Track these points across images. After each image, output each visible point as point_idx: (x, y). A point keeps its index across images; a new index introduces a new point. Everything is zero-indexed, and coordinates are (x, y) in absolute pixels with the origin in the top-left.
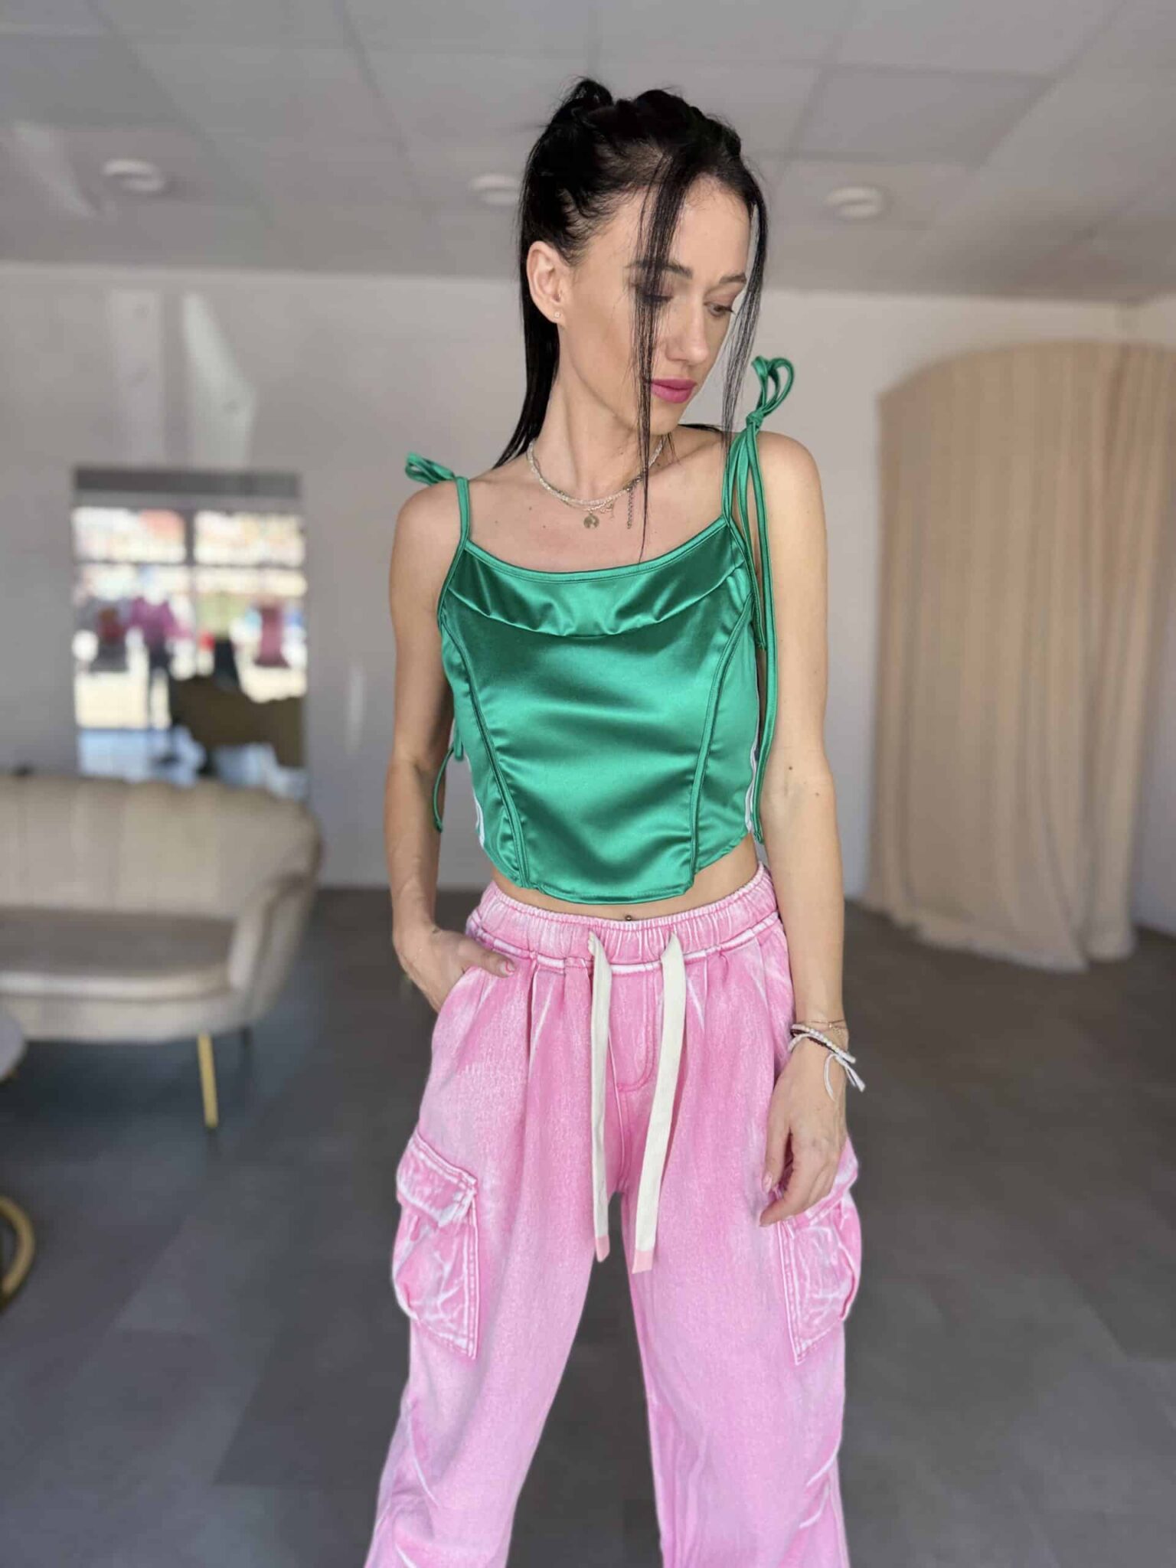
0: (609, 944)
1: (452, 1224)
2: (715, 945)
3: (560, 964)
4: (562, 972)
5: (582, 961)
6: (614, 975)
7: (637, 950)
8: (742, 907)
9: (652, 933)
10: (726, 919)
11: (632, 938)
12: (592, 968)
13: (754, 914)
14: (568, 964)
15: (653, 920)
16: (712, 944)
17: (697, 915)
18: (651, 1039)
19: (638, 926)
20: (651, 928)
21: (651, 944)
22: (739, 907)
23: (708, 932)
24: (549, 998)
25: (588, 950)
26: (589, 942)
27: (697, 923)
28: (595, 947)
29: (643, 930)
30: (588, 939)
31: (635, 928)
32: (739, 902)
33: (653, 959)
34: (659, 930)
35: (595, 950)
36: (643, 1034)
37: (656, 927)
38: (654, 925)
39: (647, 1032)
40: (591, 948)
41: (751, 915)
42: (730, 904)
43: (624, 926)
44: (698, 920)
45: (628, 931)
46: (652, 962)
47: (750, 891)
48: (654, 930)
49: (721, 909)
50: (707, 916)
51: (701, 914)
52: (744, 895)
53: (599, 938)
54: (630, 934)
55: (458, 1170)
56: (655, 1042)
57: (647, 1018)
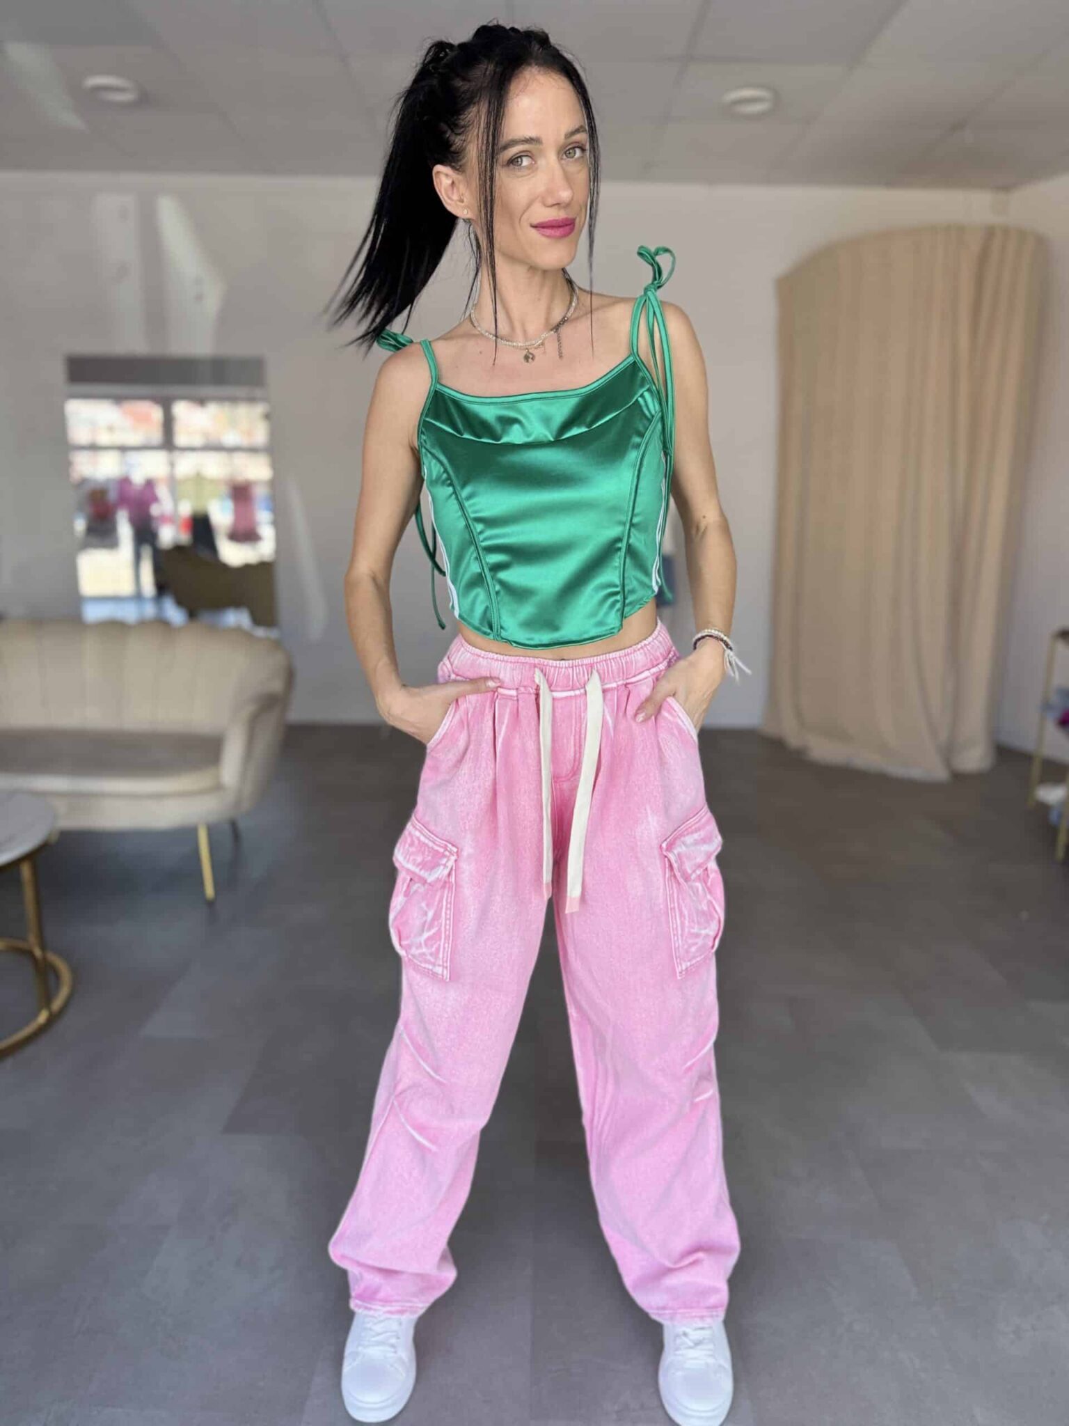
0: (548, 677)
1: (438, 880)
2: (623, 679)
3: (513, 693)
4: (515, 698)
5: (530, 689)
6: (554, 699)
7: (568, 682)
8: (643, 654)
9: (579, 669)
10: (632, 662)
11: (565, 672)
12: (537, 695)
13: (651, 660)
14: (520, 692)
15: (579, 660)
16: (621, 678)
17: (611, 657)
18: (578, 745)
19: (569, 664)
20: (579, 666)
21: (579, 677)
22: (641, 654)
23: (619, 669)
24: (507, 716)
25: (534, 681)
26: (535, 675)
27: (611, 662)
28: (539, 678)
29: (572, 667)
30: (534, 673)
31: (567, 666)
32: (642, 651)
33: (580, 687)
34: (584, 667)
35: (540, 682)
36: (572, 743)
37: (582, 665)
38: (580, 663)
39: (575, 739)
40: (537, 681)
41: (649, 660)
42: (635, 651)
43: (560, 664)
44: (612, 661)
45: (562, 668)
46: (579, 689)
47: (649, 643)
48: (580, 667)
49: (628, 654)
50: (618, 659)
51: (614, 656)
52: (645, 645)
53: (542, 671)
54: (563, 670)
55: (445, 842)
56: (580, 746)
57: (575, 730)
